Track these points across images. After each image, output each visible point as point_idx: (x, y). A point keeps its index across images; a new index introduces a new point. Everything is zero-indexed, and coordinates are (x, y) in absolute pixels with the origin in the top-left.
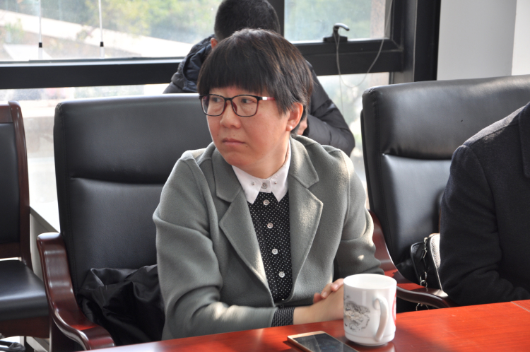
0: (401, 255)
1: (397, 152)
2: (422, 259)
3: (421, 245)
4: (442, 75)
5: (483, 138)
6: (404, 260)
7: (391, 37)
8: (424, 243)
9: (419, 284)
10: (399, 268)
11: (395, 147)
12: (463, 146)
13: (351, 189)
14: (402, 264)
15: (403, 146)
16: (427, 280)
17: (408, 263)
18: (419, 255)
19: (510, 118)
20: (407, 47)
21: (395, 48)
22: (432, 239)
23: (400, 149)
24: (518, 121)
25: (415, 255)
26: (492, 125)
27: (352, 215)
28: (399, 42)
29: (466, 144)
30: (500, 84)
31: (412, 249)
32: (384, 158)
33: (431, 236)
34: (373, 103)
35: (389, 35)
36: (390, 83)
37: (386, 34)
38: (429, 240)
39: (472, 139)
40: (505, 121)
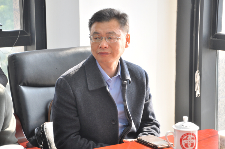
0: (30, 134)
1: (26, 84)
2: (40, 135)
3: (40, 128)
4: (49, 47)
5: (69, 73)
6: (32, 136)
7: (24, 29)
8: (41, 127)
9: (39, 147)
10: (29, 141)
11: (25, 82)
12: (61, 77)
13: (7, 102)
14: (31, 138)
15: (30, 81)
16: (43, 145)
17: (34, 138)
18: (39, 133)
19: (81, 64)
20: (32, 34)
21: (26, 34)
22: (45, 125)
23: (28, 83)
24: (84, 65)
25: (37, 134)
26: (73, 68)
27: (7, 115)
28: (28, 32)
29: (62, 77)
30: (73, 51)
31: (36, 131)
32: (20, 87)
33: (44, 124)
34: (13, 61)
35: (23, 28)
36: (25, 51)
37: (21, 28)
38: (43, 126)
39: (64, 74)
40: (79, 65)
